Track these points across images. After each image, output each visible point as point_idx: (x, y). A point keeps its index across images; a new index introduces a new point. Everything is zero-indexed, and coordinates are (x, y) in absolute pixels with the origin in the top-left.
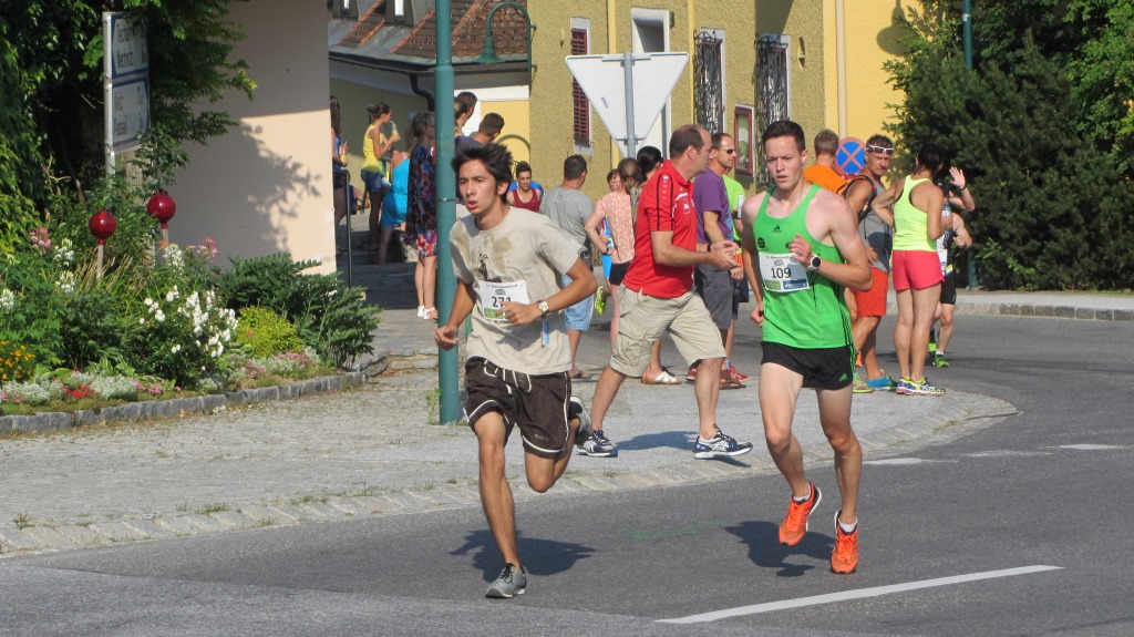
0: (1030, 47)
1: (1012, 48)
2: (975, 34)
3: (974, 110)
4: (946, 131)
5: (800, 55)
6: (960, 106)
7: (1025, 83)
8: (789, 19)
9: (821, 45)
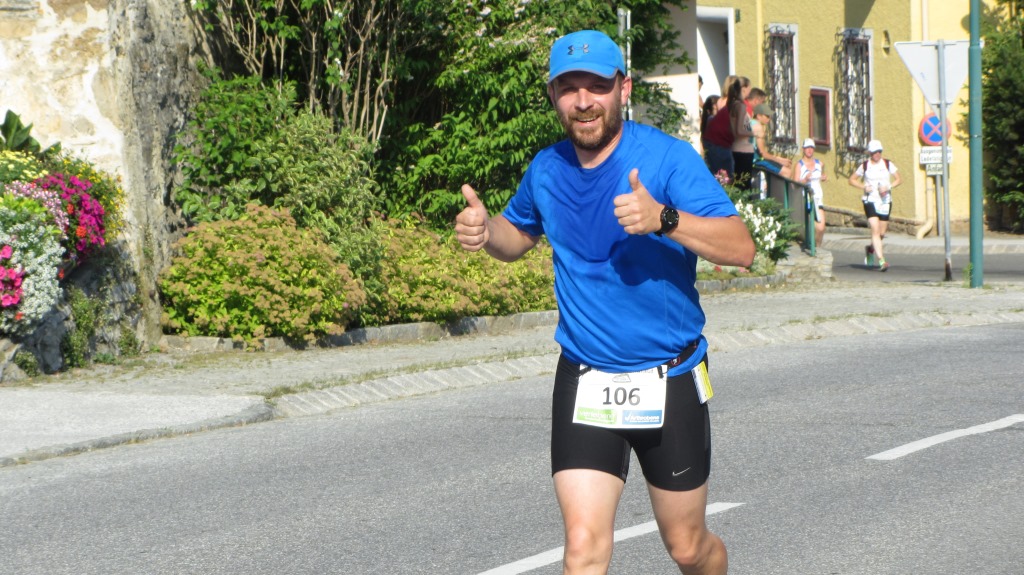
8: (871, 16)
9: (907, 37)
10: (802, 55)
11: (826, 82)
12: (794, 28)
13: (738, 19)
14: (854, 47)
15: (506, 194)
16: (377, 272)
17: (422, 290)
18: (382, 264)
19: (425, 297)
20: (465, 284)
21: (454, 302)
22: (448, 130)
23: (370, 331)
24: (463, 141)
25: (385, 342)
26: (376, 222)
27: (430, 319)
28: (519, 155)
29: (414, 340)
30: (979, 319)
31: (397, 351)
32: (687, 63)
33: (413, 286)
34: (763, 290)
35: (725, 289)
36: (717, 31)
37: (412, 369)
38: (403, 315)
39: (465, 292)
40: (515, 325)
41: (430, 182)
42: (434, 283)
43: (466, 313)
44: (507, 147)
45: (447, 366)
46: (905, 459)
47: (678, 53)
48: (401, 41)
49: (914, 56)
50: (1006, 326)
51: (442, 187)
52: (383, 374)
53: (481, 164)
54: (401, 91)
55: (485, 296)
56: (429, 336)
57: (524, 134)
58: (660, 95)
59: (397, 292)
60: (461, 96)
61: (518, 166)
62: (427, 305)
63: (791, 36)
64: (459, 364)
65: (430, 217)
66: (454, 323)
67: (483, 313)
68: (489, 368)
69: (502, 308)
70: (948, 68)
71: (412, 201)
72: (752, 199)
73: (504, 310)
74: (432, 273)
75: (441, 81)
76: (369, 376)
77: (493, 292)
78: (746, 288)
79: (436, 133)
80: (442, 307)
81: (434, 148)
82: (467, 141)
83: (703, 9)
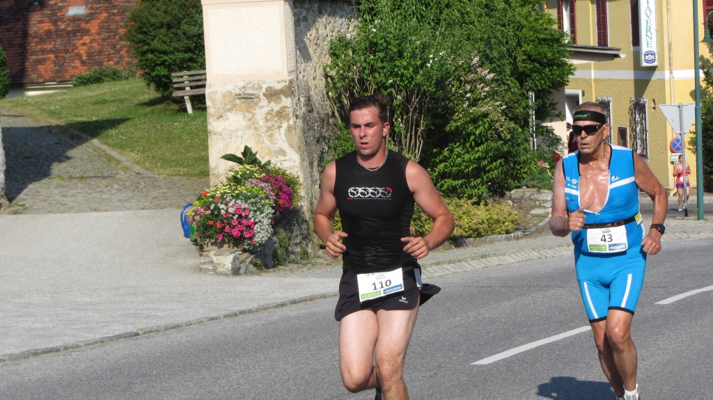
5: (653, 105)
8: (646, 92)
9: (664, 101)
10: (614, 111)
11: (625, 124)
12: (610, 99)
13: (583, 95)
14: (639, 107)
15: (479, 180)
20: (461, 223)
22: (451, 151)
24: (458, 156)
28: (485, 162)
30: (704, 235)
32: (561, 117)
36: (574, 101)
37: (438, 264)
39: (461, 227)
40: (485, 242)
41: (443, 176)
43: (461, 237)
44: (479, 158)
45: (454, 262)
46: (673, 304)
47: (557, 112)
48: (428, 110)
49: (668, 111)
51: (449, 178)
53: (467, 167)
54: (428, 134)
55: (470, 228)
57: (487, 153)
58: (549, 131)
60: (459, 135)
61: (485, 167)
63: (609, 102)
64: (459, 261)
65: (444, 191)
66: (456, 241)
67: (470, 236)
68: (474, 263)
69: (478, 234)
70: (685, 116)
73: (479, 235)
75: (447, 129)
77: (474, 227)
79: (446, 153)
81: (445, 160)
82: (460, 156)
83: (568, 91)
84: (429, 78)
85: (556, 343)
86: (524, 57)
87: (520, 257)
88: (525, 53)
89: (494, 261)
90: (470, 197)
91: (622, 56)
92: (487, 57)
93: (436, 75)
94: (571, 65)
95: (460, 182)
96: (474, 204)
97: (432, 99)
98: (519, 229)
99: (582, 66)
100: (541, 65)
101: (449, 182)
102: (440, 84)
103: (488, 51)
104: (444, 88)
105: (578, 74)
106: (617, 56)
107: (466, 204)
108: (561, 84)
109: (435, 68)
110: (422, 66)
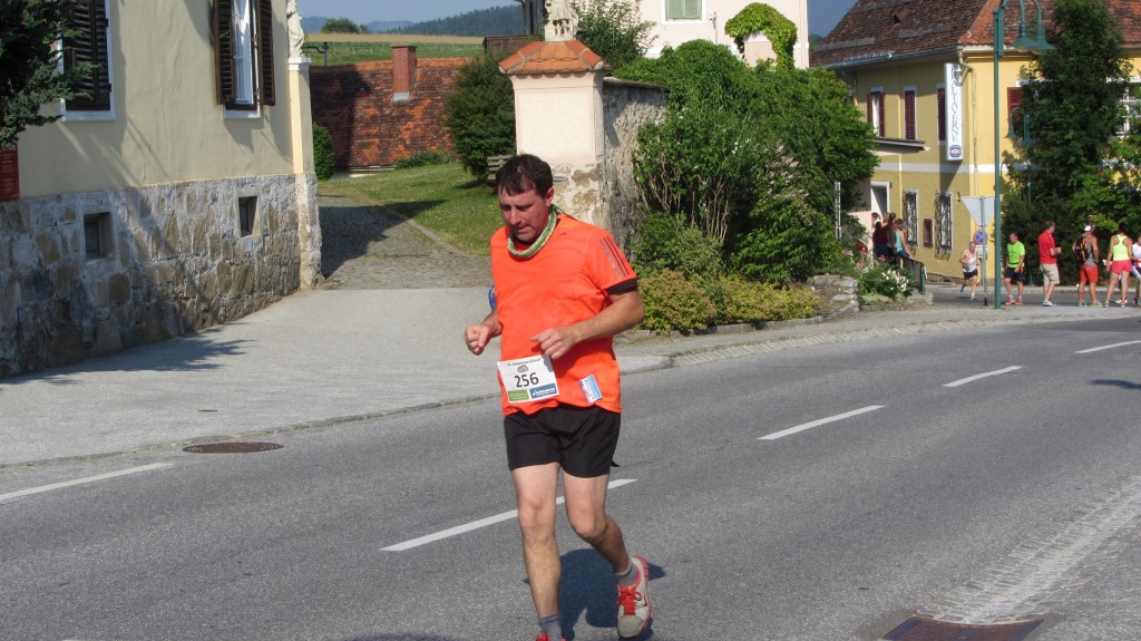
0: (1055, 195)
1: (1047, 195)
2: (1032, 191)
3: (1034, 219)
4: (1023, 226)
5: (957, 198)
6: (1028, 217)
7: (1054, 210)
8: (952, 185)
9: (968, 194)
10: (920, 203)
11: (931, 215)
12: (916, 191)
13: (891, 187)
14: (944, 200)
15: (782, 265)
16: (722, 301)
17: (743, 309)
18: (725, 297)
19: (744, 312)
20: (762, 306)
21: (757, 315)
22: (755, 236)
23: (719, 328)
24: (761, 241)
25: (725, 333)
26: (722, 279)
27: (745, 322)
28: (787, 248)
29: (739, 332)
30: (998, 323)
31: (731, 336)
32: (866, 206)
33: (739, 307)
34: (900, 310)
35: (882, 310)
36: (881, 193)
37: (737, 345)
38: (734, 321)
39: (762, 310)
40: (785, 325)
41: (747, 260)
42: (748, 306)
43: (763, 320)
44: (782, 244)
45: (753, 344)
46: (961, 386)
47: (862, 202)
48: (733, 196)
49: (971, 203)
50: (1011, 326)
51: (752, 262)
52: (724, 347)
53: (769, 252)
54: (733, 219)
55: (771, 312)
56: (746, 330)
57: (789, 238)
58: (855, 221)
59: (731, 310)
60: (763, 222)
61: (787, 252)
62: (745, 316)
63: (915, 195)
64: (759, 343)
65: (747, 276)
66: (758, 324)
67: (771, 320)
68: (772, 345)
70: (986, 208)
71: (738, 269)
72: (895, 269)
73: (780, 318)
74: (747, 301)
75: (751, 214)
76: (717, 348)
77: (775, 310)
78: (892, 309)
79: (749, 238)
80: (752, 317)
81: (749, 244)
82: (763, 242)
83: (874, 182)
84: (734, 165)
85: (842, 421)
86: (831, 148)
87: (817, 340)
88: (832, 144)
89: (792, 343)
90: (772, 282)
91: (927, 149)
92: (792, 145)
93: (740, 162)
94: (876, 157)
95: (762, 267)
96: (775, 288)
97: (737, 185)
98: (821, 313)
99: (888, 159)
100: (847, 156)
101: (752, 267)
102: (745, 170)
103: (794, 140)
104: (748, 175)
105: (883, 166)
106: (921, 149)
107: (768, 288)
108: (865, 175)
109: (740, 154)
110: (728, 152)
